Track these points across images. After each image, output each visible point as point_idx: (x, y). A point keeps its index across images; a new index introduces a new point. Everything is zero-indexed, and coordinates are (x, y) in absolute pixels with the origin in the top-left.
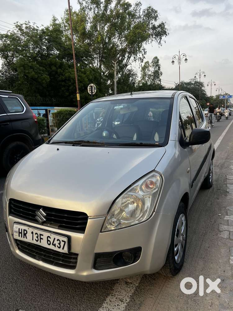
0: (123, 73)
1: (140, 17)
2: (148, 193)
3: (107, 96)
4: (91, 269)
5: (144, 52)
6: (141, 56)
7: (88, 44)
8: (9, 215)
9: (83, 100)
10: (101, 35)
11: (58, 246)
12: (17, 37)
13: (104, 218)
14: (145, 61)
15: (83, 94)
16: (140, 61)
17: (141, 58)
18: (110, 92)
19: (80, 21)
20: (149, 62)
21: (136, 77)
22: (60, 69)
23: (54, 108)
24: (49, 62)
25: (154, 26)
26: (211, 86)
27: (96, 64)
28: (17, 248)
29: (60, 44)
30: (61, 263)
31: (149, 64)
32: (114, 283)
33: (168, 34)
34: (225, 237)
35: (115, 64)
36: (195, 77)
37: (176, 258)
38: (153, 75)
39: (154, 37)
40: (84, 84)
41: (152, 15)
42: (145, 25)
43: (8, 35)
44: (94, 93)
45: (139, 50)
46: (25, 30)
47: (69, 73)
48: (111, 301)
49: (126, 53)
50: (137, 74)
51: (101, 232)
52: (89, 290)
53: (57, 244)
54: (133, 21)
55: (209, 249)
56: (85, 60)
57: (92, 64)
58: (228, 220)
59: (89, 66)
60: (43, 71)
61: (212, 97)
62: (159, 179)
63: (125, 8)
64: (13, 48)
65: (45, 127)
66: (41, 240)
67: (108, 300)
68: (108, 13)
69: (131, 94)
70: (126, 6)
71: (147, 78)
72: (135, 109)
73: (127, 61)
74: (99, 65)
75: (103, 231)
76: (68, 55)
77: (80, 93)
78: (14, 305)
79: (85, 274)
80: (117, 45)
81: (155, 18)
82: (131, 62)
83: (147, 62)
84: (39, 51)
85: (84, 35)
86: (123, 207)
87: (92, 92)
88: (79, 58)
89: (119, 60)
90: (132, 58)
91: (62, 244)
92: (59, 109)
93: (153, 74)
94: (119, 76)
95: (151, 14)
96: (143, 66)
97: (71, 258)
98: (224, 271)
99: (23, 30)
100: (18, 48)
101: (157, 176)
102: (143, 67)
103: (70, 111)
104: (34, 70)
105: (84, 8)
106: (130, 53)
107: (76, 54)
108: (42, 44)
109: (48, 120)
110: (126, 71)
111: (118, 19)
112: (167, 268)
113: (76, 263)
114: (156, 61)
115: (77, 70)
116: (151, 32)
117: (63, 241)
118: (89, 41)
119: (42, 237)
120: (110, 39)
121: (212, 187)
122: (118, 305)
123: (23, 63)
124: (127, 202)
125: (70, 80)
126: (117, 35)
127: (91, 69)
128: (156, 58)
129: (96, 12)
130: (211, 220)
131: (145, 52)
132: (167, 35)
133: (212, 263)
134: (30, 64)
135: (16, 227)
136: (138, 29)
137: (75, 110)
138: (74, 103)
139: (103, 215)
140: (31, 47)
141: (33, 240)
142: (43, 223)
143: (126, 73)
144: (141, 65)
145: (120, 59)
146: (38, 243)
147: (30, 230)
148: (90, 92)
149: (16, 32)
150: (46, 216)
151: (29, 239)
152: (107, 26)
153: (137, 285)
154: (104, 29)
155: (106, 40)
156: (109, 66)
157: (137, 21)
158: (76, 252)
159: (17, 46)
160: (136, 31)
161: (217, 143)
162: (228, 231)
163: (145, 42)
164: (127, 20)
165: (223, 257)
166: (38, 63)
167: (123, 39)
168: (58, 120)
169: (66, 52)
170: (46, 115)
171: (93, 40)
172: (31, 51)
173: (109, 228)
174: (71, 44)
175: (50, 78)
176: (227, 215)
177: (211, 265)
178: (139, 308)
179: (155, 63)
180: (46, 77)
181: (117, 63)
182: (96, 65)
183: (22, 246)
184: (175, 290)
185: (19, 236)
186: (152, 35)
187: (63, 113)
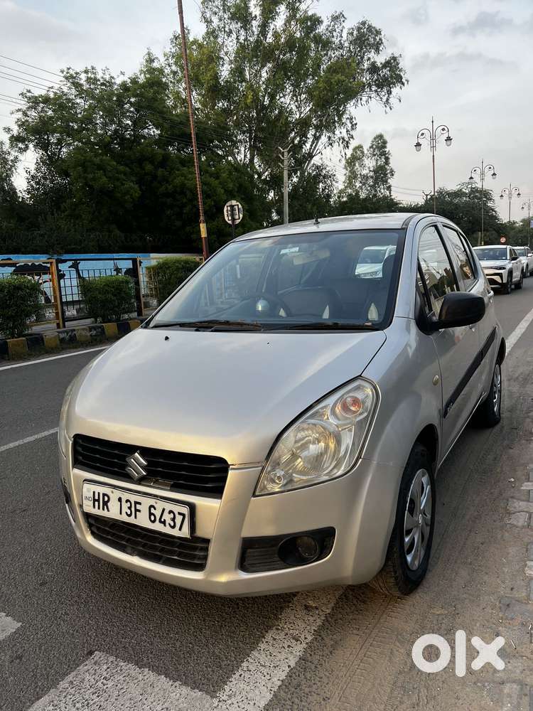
0: (302, 173)
1: (341, 47)
2: (348, 421)
3: (267, 227)
4: (236, 569)
5: (350, 125)
6: (344, 134)
7: (224, 110)
8: (73, 467)
9: (214, 237)
10: (253, 90)
11: (169, 524)
12: (69, 100)
13: (261, 468)
14: (353, 144)
15: (214, 223)
16: (342, 146)
17: (343, 139)
18: (275, 217)
19: (207, 60)
20: (362, 147)
21: (334, 182)
22: (162, 168)
23: (149, 256)
24: (138, 154)
25: (373, 64)
26: (510, 198)
27: (242, 155)
28: (90, 532)
29: (161, 113)
30: (176, 559)
31: (363, 152)
32: (281, 608)
33: (406, 83)
34: (520, 524)
35: (286, 154)
36: (471, 178)
37: (409, 558)
38: (372, 177)
39: (373, 89)
40: (215, 201)
41: (368, 39)
42: (354, 65)
43: (49, 98)
44: (238, 222)
45: (340, 119)
46: (86, 87)
47: (183, 178)
48: (274, 639)
49: (311, 128)
50: (334, 175)
51: (254, 495)
52: (230, 618)
53: (169, 521)
54: (326, 54)
55: (482, 547)
56: (217, 147)
57: (233, 155)
58: (529, 491)
59: (227, 161)
60: (125, 174)
61: (511, 224)
62: (371, 393)
63: (308, 27)
64: (60, 126)
65: (131, 298)
66: (137, 513)
67: (269, 637)
68: (268, 39)
69: (317, 223)
70: (309, 23)
71: (358, 184)
72: (325, 254)
73: (311, 146)
74: (248, 156)
75: (257, 493)
76: (179, 136)
77: (206, 222)
78: (84, 643)
79: (223, 578)
80: (288, 110)
81: (377, 47)
82: (320, 148)
83: (359, 147)
84: (116, 131)
85: (216, 91)
86: (298, 448)
87: (233, 220)
88: (204, 144)
89: (294, 145)
90: (324, 139)
91: (179, 519)
92: (162, 258)
93: (372, 174)
94: (295, 180)
95: (366, 38)
96: (349, 156)
97: (195, 549)
98: (512, 589)
99: (81, 85)
100: (71, 124)
101: (367, 388)
102: (349, 158)
103: (186, 262)
104: (105, 172)
105: (214, 31)
106: (317, 128)
107: (197, 135)
108: (123, 114)
109: (137, 283)
110: (309, 169)
111: (291, 52)
112: (389, 575)
113: (206, 558)
114: (380, 145)
115: (201, 171)
116: (368, 78)
117: (180, 514)
118: (225, 105)
119: (138, 507)
120: (272, 97)
121: (500, 424)
122: (289, 646)
123: (83, 158)
124: (306, 439)
125: (185, 192)
126: (289, 88)
127: (230, 167)
128: (381, 137)
129: (242, 38)
130: (492, 491)
131: (352, 126)
132: (403, 84)
133: (487, 574)
134: (97, 160)
135: (88, 490)
136: (338, 73)
137: (198, 259)
138: (194, 244)
139: (259, 463)
140: (98, 122)
141: (121, 513)
142: (140, 481)
143: (309, 173)
144: (344, 155)
145: (296, 142)
146: (131, 520)
147: (114, 495)
148: (230, 218)
149: (65, 90)
150: (146, 466)
151: (114, 512)
152: (266, 69)
153: (328, 611)
154: (261, 76)
155: (264, 101)
156: (272, 160)
157: (334, 55)
158: (206, 536)
159: (68, 121)
160: (334, 78)
161: (520, 328)
162: (527, 512)
163: (354, 101)
164: (312, 54)
165: (512, 561)
166: (114, 156)
167: (303, 96)
168: (160, 282)
169: (176, 131)
170: (133, 272)
171: (235, 102)
172: (99, 131)
173: (269, 489)
174: (186, 113)
175: (141, 190)
176: (528, 481)
177: (486, 578)
178: (331, 653)
179: (377, 147)
180: (132, 188)
181: (289, 152)
182: (243, 157)
183: (98, 529)
184: (407, 622)
185: (94, 507)
186: (370, 86)
187: (169, 267)
